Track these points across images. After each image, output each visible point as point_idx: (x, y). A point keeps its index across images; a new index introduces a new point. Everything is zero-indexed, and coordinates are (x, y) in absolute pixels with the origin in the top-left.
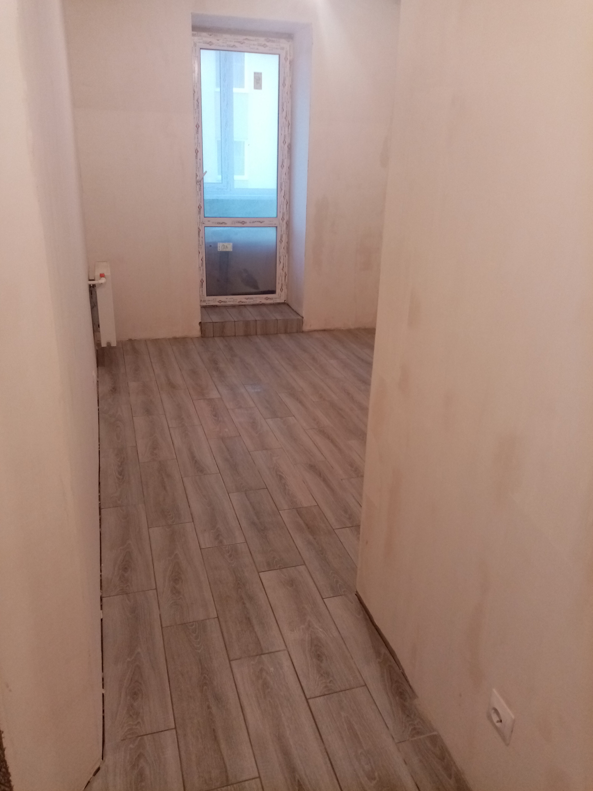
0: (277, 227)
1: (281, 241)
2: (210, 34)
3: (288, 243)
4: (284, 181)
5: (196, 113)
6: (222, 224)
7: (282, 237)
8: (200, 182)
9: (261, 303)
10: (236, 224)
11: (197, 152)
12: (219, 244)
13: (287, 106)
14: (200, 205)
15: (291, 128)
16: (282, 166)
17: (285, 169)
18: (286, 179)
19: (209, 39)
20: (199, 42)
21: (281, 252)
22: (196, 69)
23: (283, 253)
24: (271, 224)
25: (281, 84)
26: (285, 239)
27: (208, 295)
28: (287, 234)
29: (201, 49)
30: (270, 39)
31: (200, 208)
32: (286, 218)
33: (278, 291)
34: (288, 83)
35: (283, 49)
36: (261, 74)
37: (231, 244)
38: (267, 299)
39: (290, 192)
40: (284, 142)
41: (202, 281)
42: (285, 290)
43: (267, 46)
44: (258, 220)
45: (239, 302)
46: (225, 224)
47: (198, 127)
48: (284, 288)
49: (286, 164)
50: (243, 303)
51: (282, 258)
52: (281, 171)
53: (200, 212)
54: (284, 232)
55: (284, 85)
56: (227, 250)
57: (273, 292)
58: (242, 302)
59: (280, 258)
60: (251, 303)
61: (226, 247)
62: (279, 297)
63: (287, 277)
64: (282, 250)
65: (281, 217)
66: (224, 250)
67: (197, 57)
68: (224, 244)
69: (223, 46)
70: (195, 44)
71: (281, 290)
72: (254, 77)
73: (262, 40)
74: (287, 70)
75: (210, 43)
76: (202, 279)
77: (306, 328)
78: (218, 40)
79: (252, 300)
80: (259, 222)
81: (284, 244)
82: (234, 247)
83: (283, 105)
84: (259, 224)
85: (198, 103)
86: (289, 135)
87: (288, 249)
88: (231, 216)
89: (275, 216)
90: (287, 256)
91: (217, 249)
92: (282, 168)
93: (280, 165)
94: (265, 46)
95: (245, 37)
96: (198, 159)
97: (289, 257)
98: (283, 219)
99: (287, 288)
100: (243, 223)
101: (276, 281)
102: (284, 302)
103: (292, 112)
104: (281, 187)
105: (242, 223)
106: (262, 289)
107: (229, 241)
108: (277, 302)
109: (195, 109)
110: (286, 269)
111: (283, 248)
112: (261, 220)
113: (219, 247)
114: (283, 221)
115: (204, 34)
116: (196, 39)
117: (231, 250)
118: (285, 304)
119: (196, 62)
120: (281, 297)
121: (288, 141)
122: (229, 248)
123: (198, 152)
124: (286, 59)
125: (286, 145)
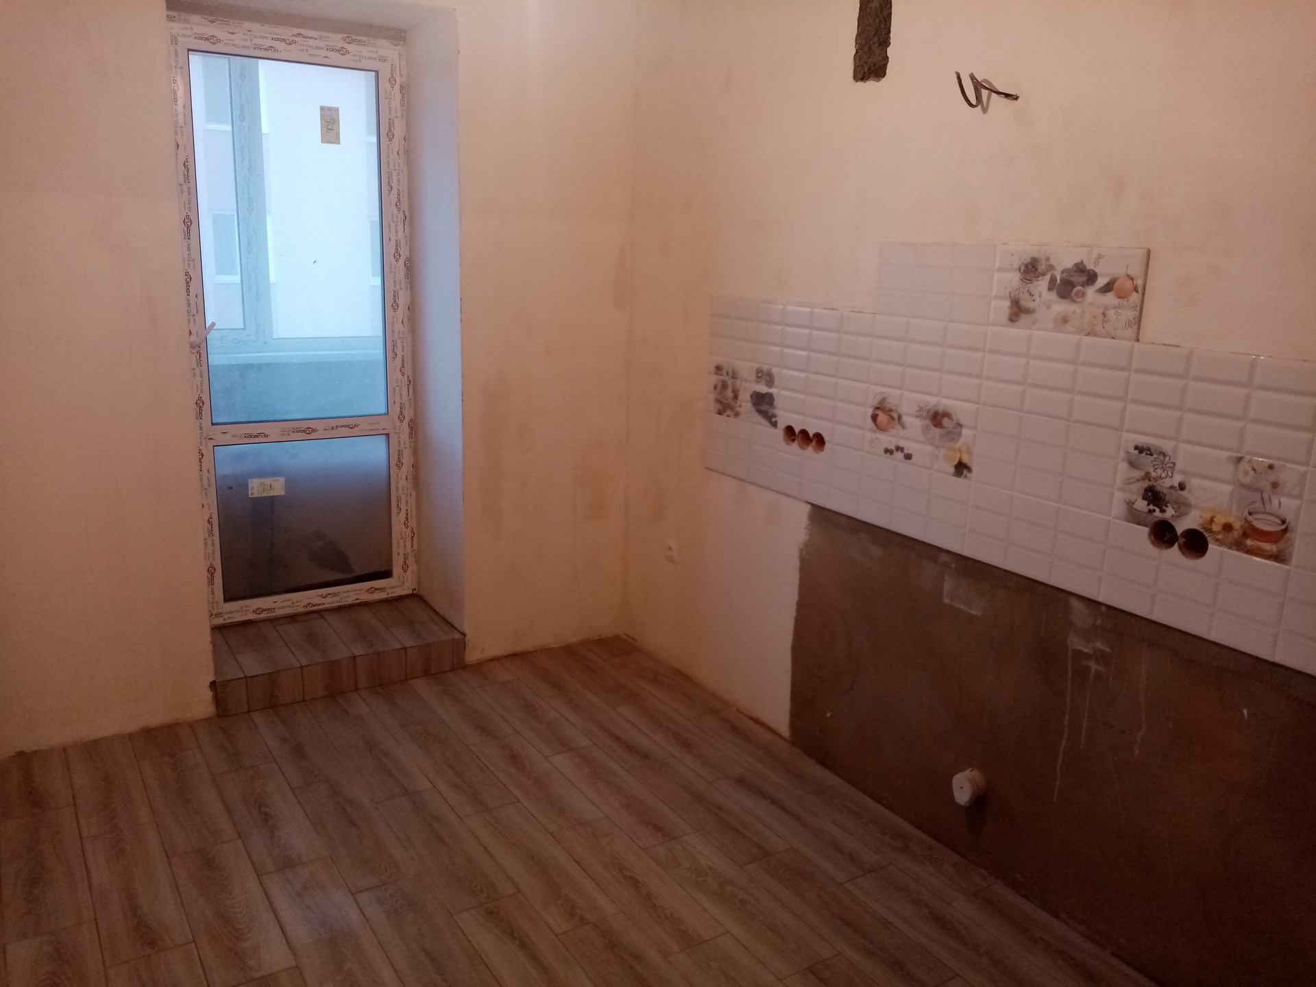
0: (388, 435)
1: (399, 465)
2: (210, 18)
3: (415, 466)
4: (399, 338)
5: (182, 192)
6: (256, 436)
7: (400, 454)
8: (199, 349)
9: (358, 601)
10: (292, 434)
11: (189, 279)
12: (252, 482)
13: (399, 181)
14: (200, 398)
15: (412, 226)
16: (395, 307)
17: (402, 312)
18: (403, 332)
19: (209, 30)
20: (185, 36)
21: (401, 484)
22: (180, 93)
23: (405, 489)
24: (376, 429)
25: (383, 131)
26: (407, 459)
27: (227, 600)
28: (413, 447)
29: (189, 50)
30: (354, 37)
31: (200, 404)
32: (408, 414)
33: (397, 571)
34: (399, 130)
35: (383, 59)
36: (337, 110)
37: (282, 479)
38: (372, 590)
39: (414, 359)
40: (397, 256)
41: (211, 571)
42: (413, 567)
43: (348, 52)
44: (344, 422)
45: (305, 607)
46: (266, 436)
47: (190, 224)
48: (411, 561)
49: (403, 300)
50: (315, 608)
51: (403, 498)
52: (393, 317)
53: (200, 414)
54: (405, 444)
55: (390, 135)
56: (272, 494)
57: (387, 574)
58: (314, 606)
59: (399, 500)
60: (336, 604)
61: (269, 488)
62: (398, 584)
63: (415, 538)
64: (403, 482)
65: (398, 413)
66: (265, 494)
67: (181, 68)
68: (263, 480)
69: (244, 47)
70: (174, 40)
71: (405, 568)
72: (321, 115)
73: (336, 39)
74: (396, 103)
75: (212, 39)
76: (212, 566)
77: (472, 656)
78: (232, 33)
79: (335, 599)
80: (350, 427)
81: (406, 470)
82: (289, 484)
83: (390, 177)
84: (347, 431)
85: (188, 171)
86: (406, 241)
87: (416, 480)
88: (278, 417)
89: (383, 410)
90: (414, 493)
91: (248, 494)
92: (395, 311)
93: (389, 304)
94: (342, 51)
95: (296, 31)
96: (192, 293)
97: (418, 494)
98: (401, 417)
99: (417, 562)
100: (309, 431)
101: (391, 550)
102: (410, 592)
103: (410, 192)
104: (394, 350)
105: (306, 430)
106: (359, 571)
107: (275, 473)
108: (395, 595)
109: (181, 185)
110: (413, 523)
111: (404, 477)
112: (352, 422)
113: (252, 488)
114: (401, 421)
115: (196, 18)
116: (177, 28)
117: (283, 493)
118: (416, 597)
119: (179, 78)
120: (404, 582)
121: (404, 252)
122: (278, 487)
123: (192, 281)
124: (392, 81)
125: (402, 262)
